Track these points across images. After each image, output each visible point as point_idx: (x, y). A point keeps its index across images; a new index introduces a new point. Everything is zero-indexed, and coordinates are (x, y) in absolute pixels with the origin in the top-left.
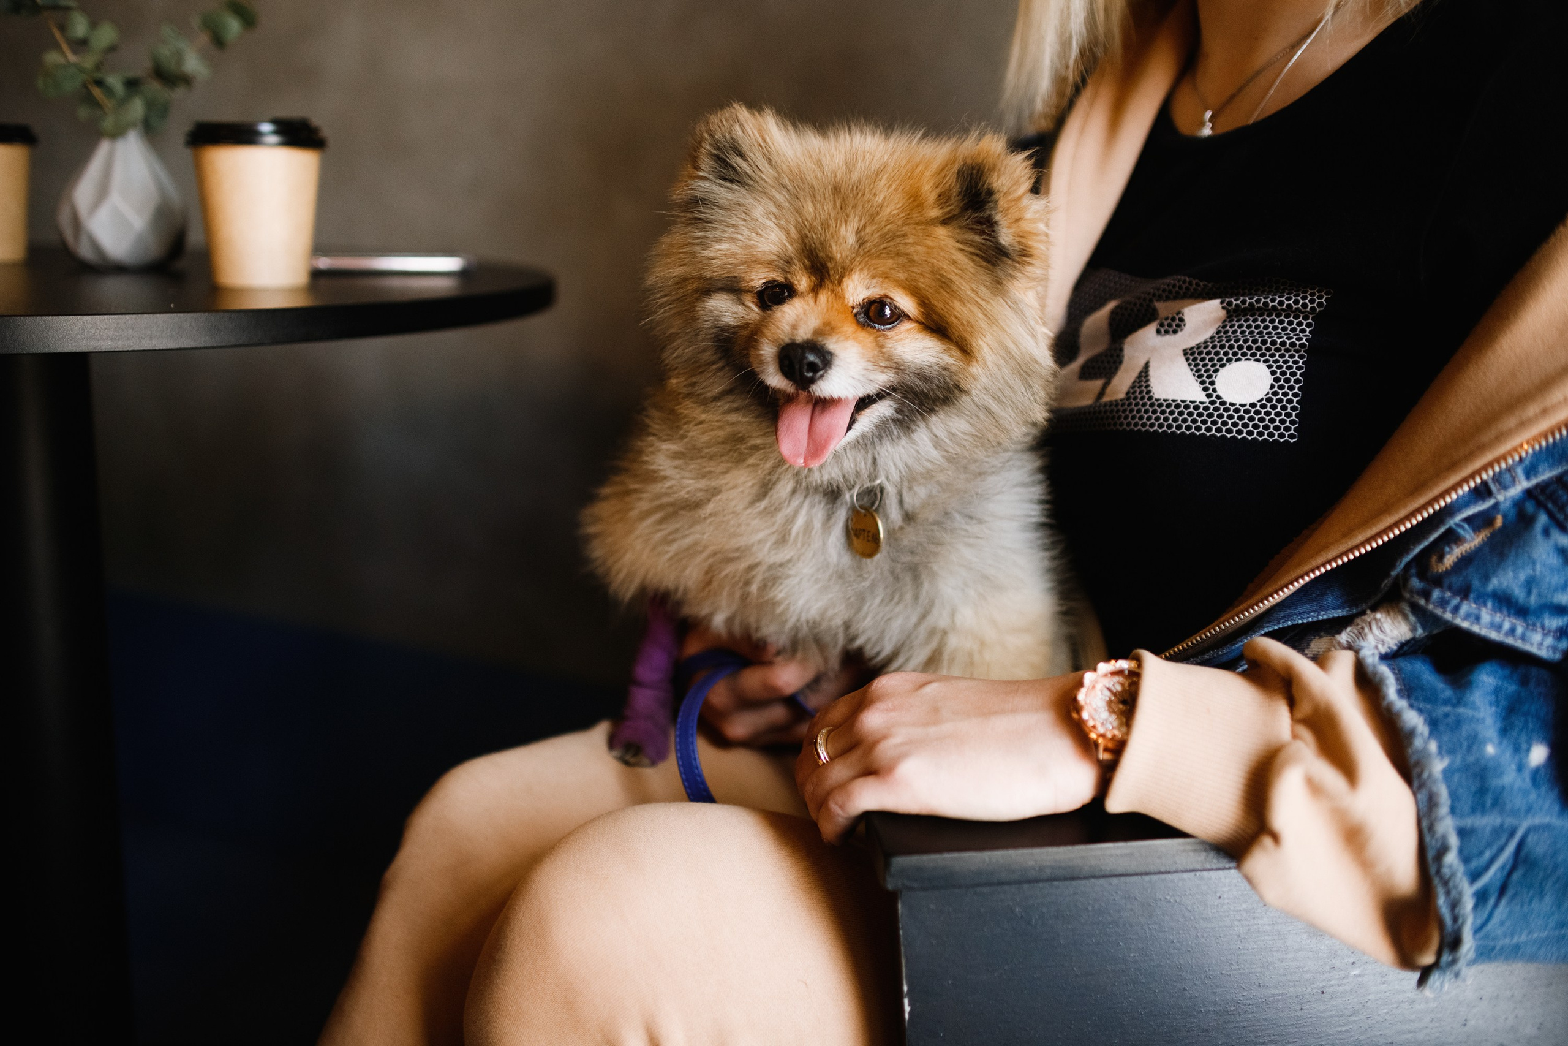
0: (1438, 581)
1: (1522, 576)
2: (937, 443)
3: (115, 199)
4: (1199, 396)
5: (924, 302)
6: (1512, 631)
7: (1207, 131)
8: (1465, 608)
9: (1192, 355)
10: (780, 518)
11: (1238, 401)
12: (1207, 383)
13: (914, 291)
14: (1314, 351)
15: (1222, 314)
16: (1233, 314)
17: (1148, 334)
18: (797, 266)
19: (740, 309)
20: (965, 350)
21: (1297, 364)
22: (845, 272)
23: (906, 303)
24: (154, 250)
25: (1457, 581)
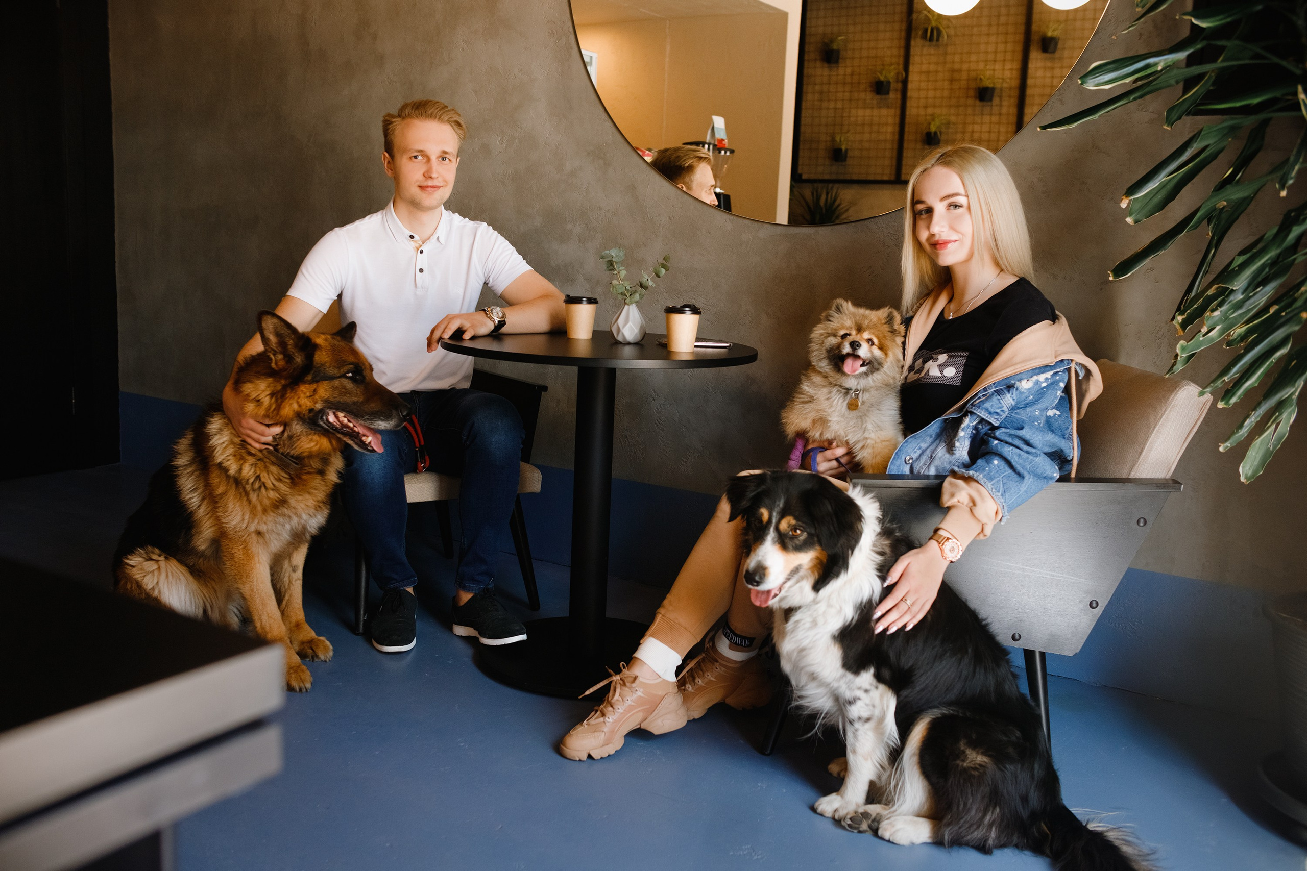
0: (974, 406)
1: (991, 404)
2: (873, 380)
3: (630, 324)
4: (940, 375)
5: (879, 341)
6: (987, 417)
7: (951, 318)
8: (979, 410)
9: (939, 366)
10: (831, 400)
11: (948, 376)
12: (941, 372)
13: (878, 338)
14: (965, 365)
15: (947, 357)
16: (949, 357)
17: (930, 362)
18: (853, 329)
19: (836, 340)
20: (886, 354)
21: (962, 368)
22: (865, 331)
23: (876, 341)
24: (639, 338)
25: (978, 405)
